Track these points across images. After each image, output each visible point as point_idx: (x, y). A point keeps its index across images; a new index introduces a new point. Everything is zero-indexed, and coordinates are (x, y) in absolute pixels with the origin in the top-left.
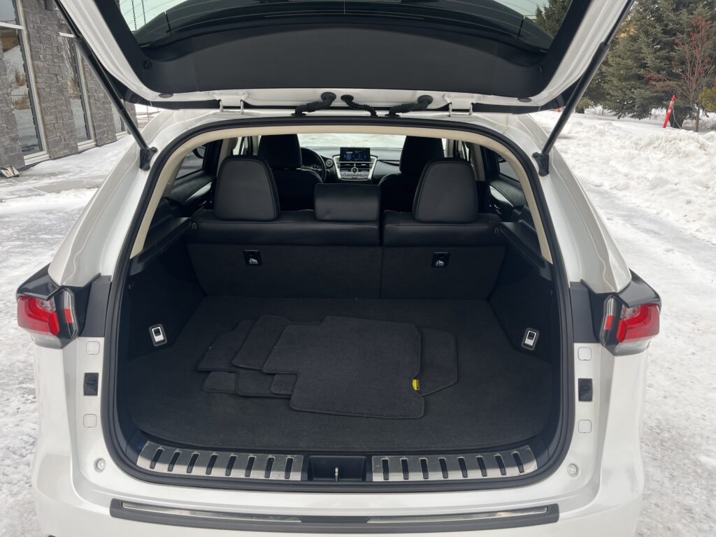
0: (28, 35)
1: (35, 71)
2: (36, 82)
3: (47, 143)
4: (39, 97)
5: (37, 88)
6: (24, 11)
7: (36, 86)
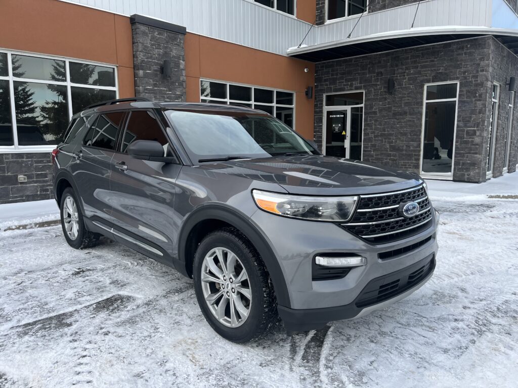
0: (499, 105)
1: (497, 126)
2: (497, 132)
3: (494, 167)
4: (496, 141)
5: (497, 136)
6: (500, 92)
7: (496, 134)
